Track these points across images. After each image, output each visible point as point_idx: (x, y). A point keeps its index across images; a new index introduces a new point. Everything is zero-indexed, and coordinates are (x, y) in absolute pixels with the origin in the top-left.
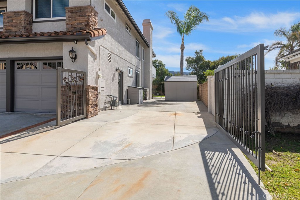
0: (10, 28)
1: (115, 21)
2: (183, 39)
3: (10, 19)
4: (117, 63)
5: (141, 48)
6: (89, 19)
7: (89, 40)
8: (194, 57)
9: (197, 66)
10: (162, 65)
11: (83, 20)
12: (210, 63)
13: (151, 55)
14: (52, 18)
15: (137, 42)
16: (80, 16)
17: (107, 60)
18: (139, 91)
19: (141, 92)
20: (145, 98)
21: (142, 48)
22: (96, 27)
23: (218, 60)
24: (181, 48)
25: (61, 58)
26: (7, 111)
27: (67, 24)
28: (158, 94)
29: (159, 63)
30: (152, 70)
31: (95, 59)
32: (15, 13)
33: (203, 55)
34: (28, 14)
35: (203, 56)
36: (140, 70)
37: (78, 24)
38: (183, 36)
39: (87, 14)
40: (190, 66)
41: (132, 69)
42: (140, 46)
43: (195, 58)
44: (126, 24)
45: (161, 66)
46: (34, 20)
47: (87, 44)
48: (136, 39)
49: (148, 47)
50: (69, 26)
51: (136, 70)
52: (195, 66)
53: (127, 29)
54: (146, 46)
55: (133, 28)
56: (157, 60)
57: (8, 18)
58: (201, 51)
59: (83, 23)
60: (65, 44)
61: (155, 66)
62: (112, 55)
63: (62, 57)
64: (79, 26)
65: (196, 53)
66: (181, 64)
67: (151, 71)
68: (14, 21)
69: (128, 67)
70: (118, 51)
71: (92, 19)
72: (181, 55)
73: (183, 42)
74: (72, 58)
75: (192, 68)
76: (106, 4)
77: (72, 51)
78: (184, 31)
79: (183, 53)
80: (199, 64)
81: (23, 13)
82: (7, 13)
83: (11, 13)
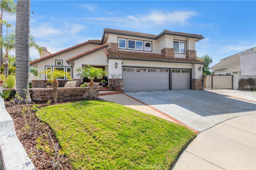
0: (169, 55)
16: (193, 54)
32: (171, 49)
57: (168, 50)
60: (196, 64)
68: (170, 52)
82: (168, 48)
83: (169, 48)
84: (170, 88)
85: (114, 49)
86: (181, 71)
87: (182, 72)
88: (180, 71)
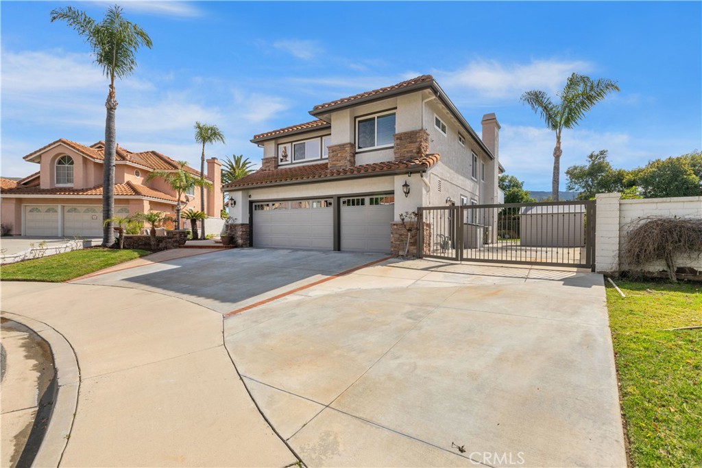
0: (335, 163)
1: (445, 135)
2: (559, 138)
3: (335, 153)
4: (448, 192)
5: (479, 163)
6: (421, 145)
7: (424, 171)
8: (586, 164)
9: (593, 180)
10: (517, 183)
11: (414, 147)
12: (623, 175)
13: (497, 170)
14: (376, 147)
15: (473, 155)
16: (410, 143)
17: (437, 189)
18: (478, 230)
19: (480, 232)
20: (486, 242)
21: (481, 162)
22: (427, 153)
23: (643, 166)
24: (555, 154)
25: (392, 193)
26: (335, 250)
27: (395, 153)
28: (507, 236)
29: (510, 181)
30: (497, 196)
31: (428, 192)
32: (340, 146)
33: (608, 159)
34: (352, 145)
35: (608, 161)
36: (477, 198)
37: (408, 152)
38: (560, 132)
39: (418, 140)
40: (576, 183)
41: (466, 197)
42: (478, 160)
43: (587, 168)
44: (459, 133)
45: (513, 186)
46: (357, 150)
47: (422, 176)
48: (472, 150)
49: (491, 158)
50: (398, 155)
51: (472, 199)
52: (587, 182)
53: (460, 139)
54: (488, 158)
55: (468, 136)
56: (507, 176)
57: (333, 152)
58: (602, 153)
59: (414, 151)
60: (396, 177)
61: (502, 188)
62: (443, 182)
63: (394, 191)
64: (409, 154)
65: (591, 156)
66: (553, 183)
67: (495, 198)
68: (339, 155)
69: (461, 195)
70: (448, 175)
71: (424, 144)
72: (555, 167)
73: (559, 142)
74: (405, 193)
75: (581, 186)
76: (436, 118)
77: (406, 185)
78: (562, 123)
79: (558, 163)
80: (597, 179)
81: (349, 145)
82: (332, 147)
83: (336, 146)
84: (338, 247)
85: (267, 169)
86: (367, 200)
87: (371, 203)
88: (363, 200)
